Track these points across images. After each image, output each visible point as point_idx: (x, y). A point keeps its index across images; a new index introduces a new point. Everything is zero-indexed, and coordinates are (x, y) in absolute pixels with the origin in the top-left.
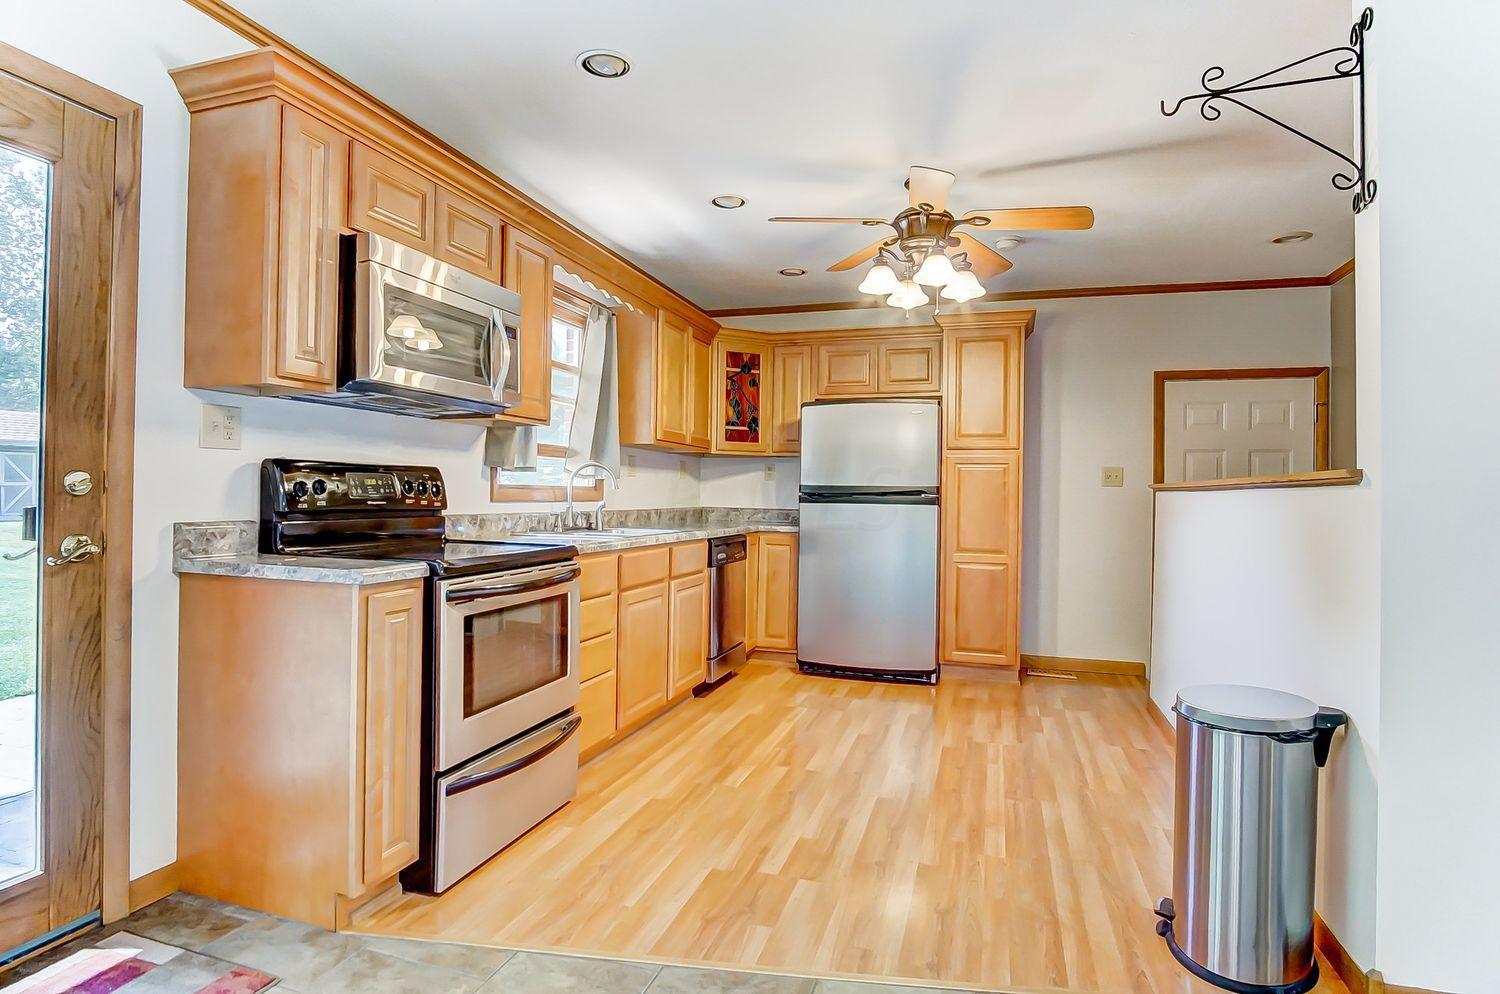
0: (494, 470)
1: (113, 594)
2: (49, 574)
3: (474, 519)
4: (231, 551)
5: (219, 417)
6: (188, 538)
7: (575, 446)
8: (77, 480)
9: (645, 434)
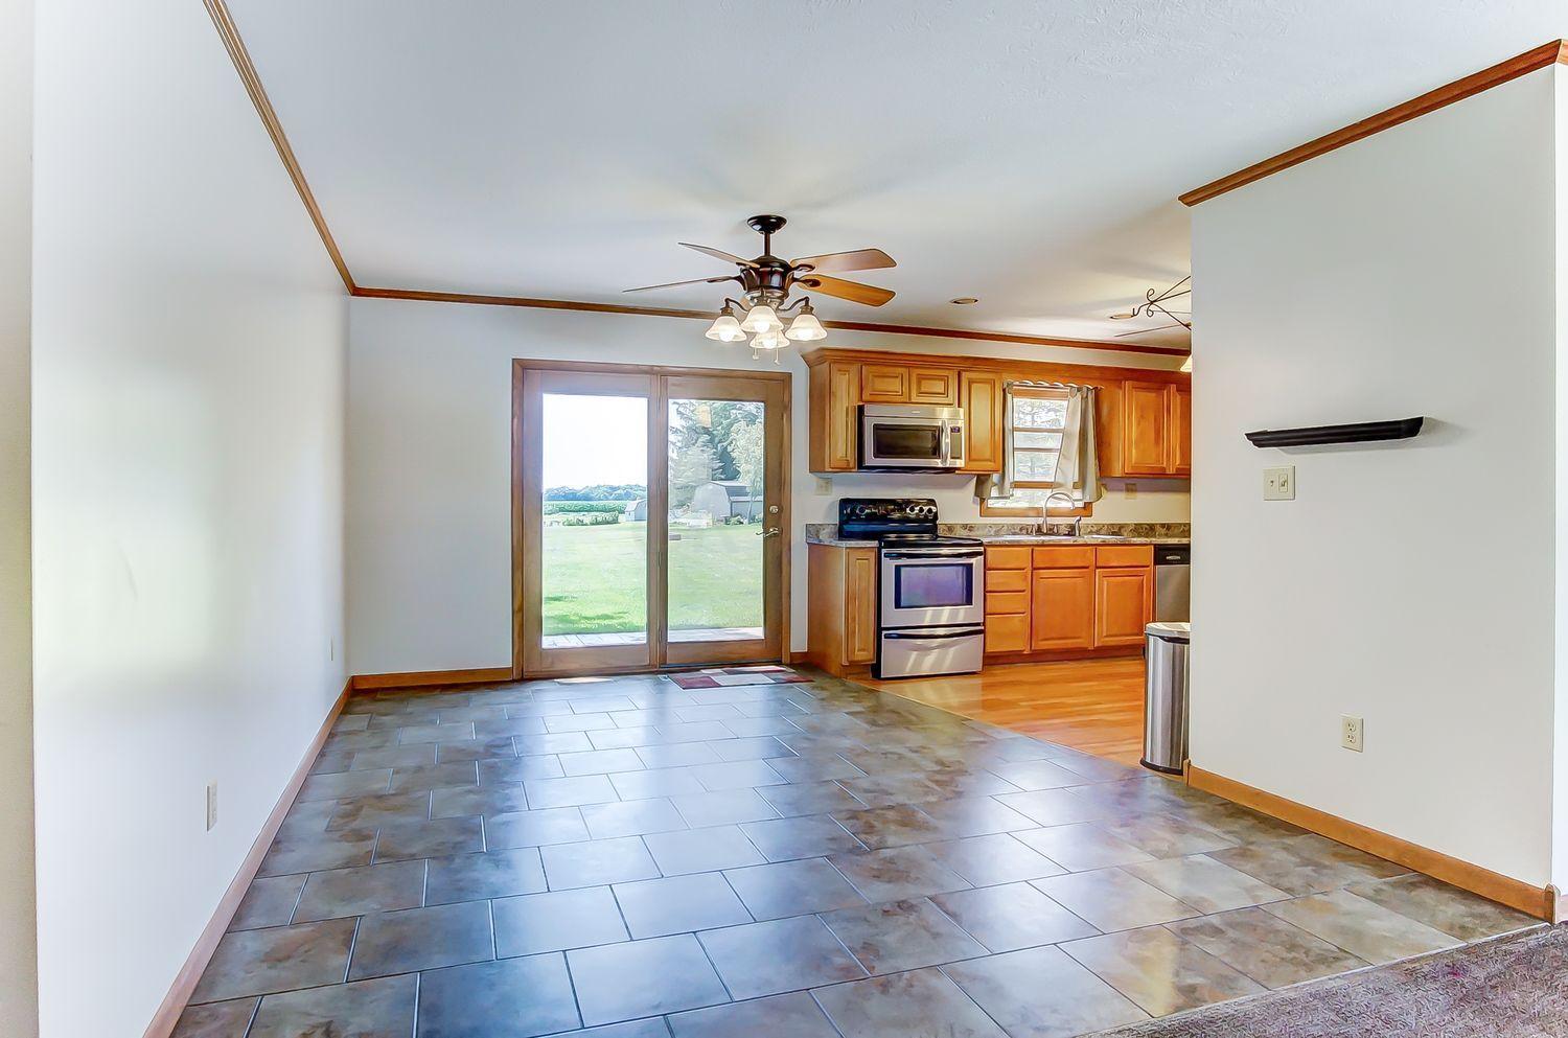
0: (982, 500)
1: (785, 550)
2: (765, 540)
3: (965, 526)
4: (826, 537)
5: (822, 482)
6: (812, 530)
7: (1060, 480)
8: (774, 509)
9: (1117, 471)
